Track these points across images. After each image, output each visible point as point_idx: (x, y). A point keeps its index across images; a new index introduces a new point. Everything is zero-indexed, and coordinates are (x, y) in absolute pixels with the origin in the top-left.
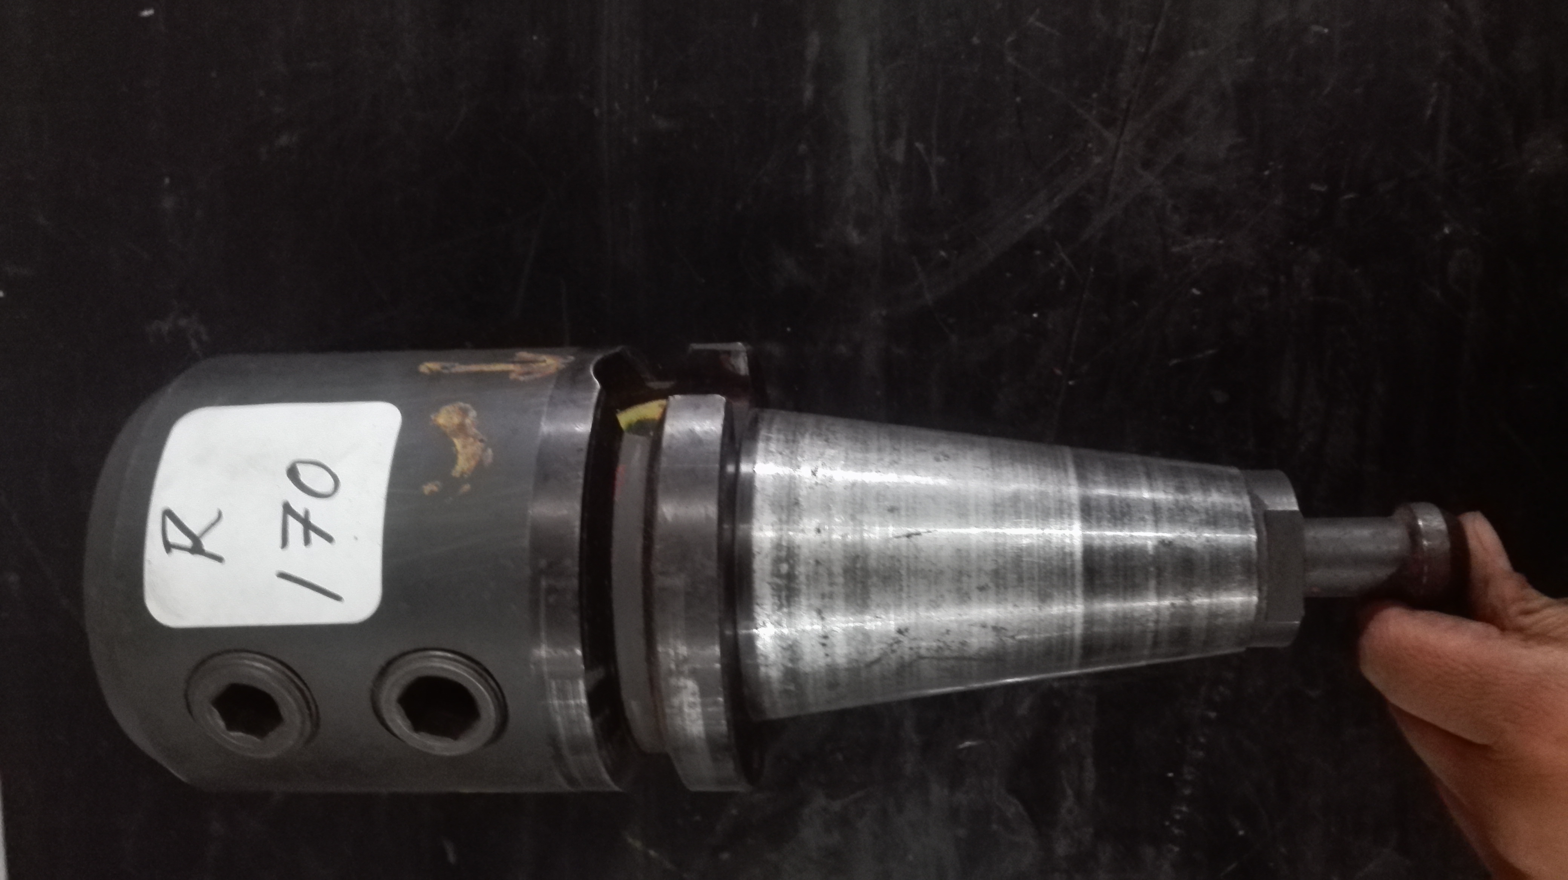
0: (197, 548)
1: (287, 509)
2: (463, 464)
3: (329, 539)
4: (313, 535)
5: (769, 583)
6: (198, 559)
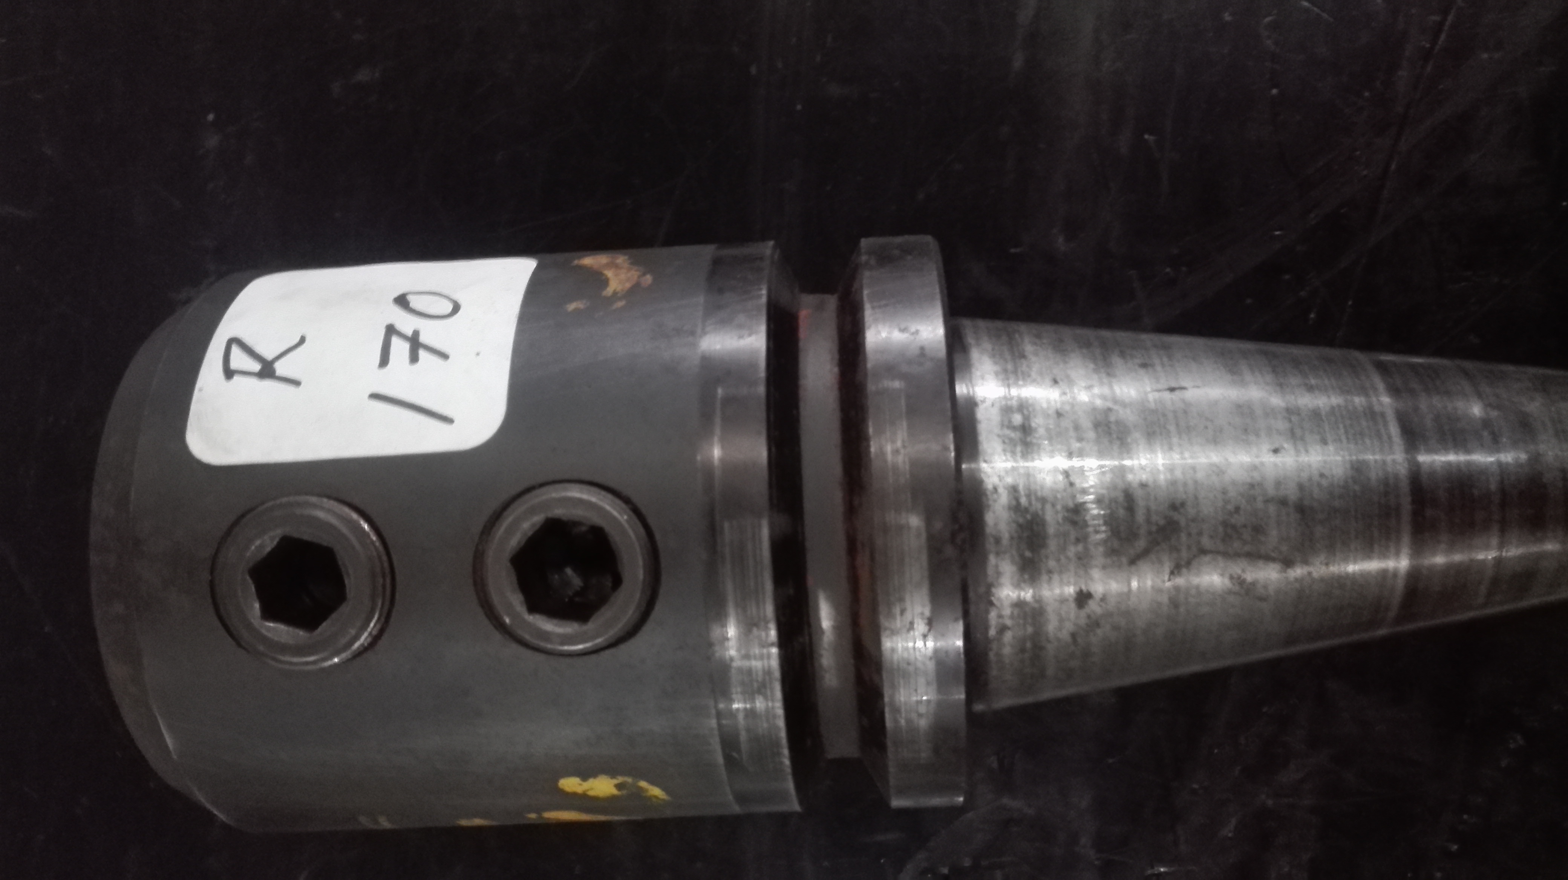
0: (267, 371)
1: (391, 330)
2: (616, 286)
3: (443, 356)
4: (422, 353)
5: (999, 436)
6: (268, 384)
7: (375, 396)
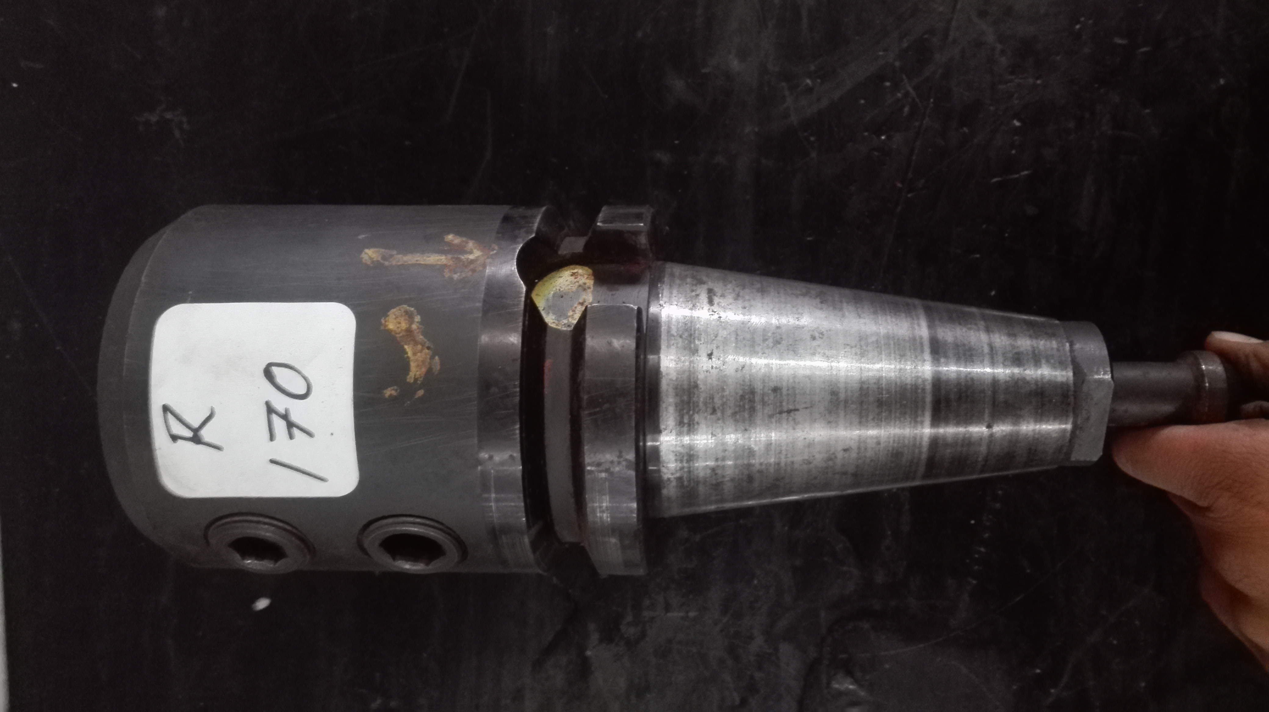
0: (196, 439)
1: (270, 410)
2: (415, 371)
3: (309, 434)
4: (295, 431)
6: (200, 447)
7: (273, 462)
